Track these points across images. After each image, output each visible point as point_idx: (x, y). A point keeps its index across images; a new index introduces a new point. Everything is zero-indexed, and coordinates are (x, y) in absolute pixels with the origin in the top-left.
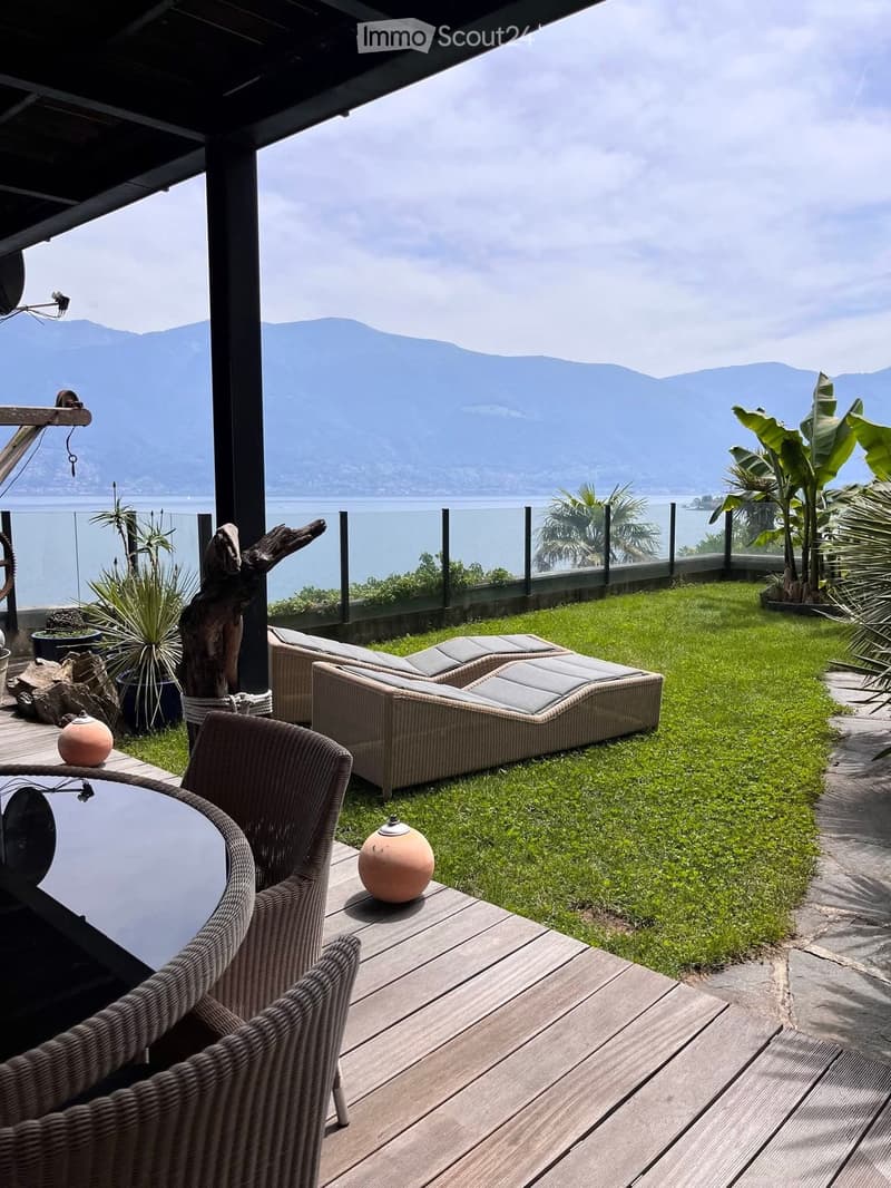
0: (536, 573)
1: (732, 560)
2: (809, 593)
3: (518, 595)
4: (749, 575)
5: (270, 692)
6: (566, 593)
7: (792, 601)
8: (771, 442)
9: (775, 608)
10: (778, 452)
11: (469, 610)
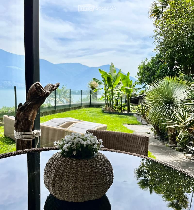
0: (57, 105)
1: (91, 103)
2: (111, 109)
3: (53, 109)
4: (95, 106)
5: (41, 130)
6: (62, 109)
7: (108, 111)
8: (105, 77)
9: (105, 113)
10: (106, 79)
11: (43, 113)
